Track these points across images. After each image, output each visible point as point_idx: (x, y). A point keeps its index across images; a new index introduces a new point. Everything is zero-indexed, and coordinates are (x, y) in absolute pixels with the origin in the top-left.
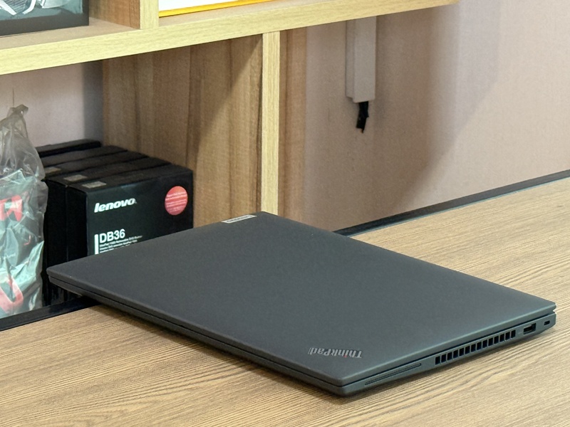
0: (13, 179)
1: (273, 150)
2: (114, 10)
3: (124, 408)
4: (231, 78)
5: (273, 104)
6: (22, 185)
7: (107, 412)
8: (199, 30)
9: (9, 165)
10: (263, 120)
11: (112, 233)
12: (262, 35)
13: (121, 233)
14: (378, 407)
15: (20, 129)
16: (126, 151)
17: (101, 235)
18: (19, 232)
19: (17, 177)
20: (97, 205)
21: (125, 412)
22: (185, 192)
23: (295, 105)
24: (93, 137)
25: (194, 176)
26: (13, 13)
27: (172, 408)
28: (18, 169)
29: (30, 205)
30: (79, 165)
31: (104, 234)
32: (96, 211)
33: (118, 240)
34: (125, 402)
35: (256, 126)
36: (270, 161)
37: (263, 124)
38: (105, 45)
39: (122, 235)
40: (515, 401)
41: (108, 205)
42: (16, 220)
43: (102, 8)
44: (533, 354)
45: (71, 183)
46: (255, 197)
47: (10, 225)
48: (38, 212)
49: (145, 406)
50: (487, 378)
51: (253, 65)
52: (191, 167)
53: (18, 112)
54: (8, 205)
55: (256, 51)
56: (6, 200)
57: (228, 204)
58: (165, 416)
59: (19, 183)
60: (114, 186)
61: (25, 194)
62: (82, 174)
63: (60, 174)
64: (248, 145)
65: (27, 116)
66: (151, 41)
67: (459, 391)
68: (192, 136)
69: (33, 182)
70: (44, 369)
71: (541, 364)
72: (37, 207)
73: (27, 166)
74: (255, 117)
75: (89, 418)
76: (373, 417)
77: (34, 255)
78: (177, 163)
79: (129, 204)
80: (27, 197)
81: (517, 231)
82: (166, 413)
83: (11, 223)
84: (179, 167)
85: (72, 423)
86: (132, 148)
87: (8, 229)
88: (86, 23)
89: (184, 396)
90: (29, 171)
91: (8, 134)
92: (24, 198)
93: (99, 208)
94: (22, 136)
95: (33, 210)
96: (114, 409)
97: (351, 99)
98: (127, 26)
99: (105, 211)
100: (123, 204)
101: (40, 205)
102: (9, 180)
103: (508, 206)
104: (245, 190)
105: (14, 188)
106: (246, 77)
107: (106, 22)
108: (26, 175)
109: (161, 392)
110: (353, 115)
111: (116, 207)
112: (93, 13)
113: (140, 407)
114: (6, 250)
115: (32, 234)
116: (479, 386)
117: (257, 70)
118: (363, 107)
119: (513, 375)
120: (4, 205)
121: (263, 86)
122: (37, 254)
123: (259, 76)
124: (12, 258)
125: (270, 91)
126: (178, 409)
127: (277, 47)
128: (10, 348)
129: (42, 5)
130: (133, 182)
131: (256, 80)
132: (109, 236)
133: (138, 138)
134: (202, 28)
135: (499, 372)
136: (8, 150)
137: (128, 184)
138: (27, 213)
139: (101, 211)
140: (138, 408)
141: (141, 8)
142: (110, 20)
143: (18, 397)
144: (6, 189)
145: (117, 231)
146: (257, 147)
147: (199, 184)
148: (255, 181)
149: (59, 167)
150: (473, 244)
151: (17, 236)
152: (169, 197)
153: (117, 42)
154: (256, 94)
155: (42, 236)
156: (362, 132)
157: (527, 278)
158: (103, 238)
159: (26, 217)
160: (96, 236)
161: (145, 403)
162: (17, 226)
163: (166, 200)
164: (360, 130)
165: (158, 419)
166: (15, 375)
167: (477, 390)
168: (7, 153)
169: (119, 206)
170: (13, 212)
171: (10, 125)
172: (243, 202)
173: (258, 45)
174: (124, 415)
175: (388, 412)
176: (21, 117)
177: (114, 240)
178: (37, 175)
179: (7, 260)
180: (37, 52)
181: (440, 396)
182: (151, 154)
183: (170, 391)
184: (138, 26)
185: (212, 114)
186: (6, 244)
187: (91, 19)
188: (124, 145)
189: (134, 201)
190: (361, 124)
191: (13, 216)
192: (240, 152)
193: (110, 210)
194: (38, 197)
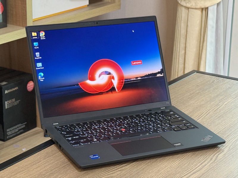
13: (14, 100)
20: (6, 91)
22: (33, 83)
31: (8, 101)
32: (6, 93)
79: (16, 89)
88: (6, 26)
98: (21, 26)
100: (14, 89)
107: (12, 25)
132: (10, 101)
145: (12, 99)
152: (28, 85)
160: (6, 102)
163: (27, 86)
177: (12, 103)
187: (8, 25)
189: (17, 88)
193: (10, 92)
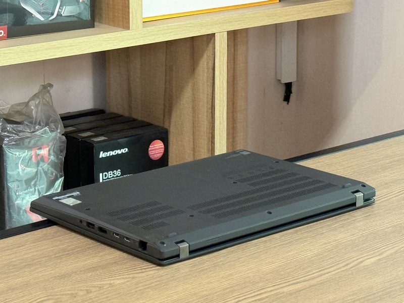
0: (42, 134)
1: (223, 114)
2: (112, 17)
3: (112, 282)
4: (194, 64)
5: (223, 82)
6: (49, 138)
7: (101, 284)
8: (170, 31)
9: (40, 124)
10: (216, 93)
11: (112, 172)
12: (215, 34)
13: (118, 173)
14: (286, 281)
15: (48, 100)
16: (122, 116)
17: (104, 174)
18: (46, 170)
19: (45, 132)
20: (102, 152)
21: (113, 284)
22: (162, 144)
23: (240, 84)
24: (99, 107)
25: (169, 133)
26: (42, 19)
27: (145, 282)
28: (45, 127)
29: (54, 151)
30: (89, 126)
31: (106, 173)
32: (100, 157)
33: (116, 177)
34: (113, 278)
35: (211, 97)
36: (221, 122)
37: (216, 96)
38: (106, 41)
39: (119, 174)
40: (381, 277)
41: (109, 153)
42: (45, 162)
43: (104, 16)
44: (394, 246)
45: (84, 138)
46: (211, 147)
47: (40, 165)
48: (60, 157)
49: (126, 280)
50: (362, 262)
51: (208, 54)
52: (166, 126)
53: (46, 88)
54: (39, 152)
55: (211, 45)
56: (38, 148)
57: (192, 152)
58: (140, 287)
59: (46, 136)
60: (113, 140)
61: (51, 144)
62: (92, 132)
63: (76, 132)
64: (206, 110)
65: (53, 91)
66: (137, 38)
67: (343, 271)
68: (167, 105)
69: (56, 136)
70: (58, 256)
71: (400, 252)
72: (59, 153)
73: (52, 125)
74: (210, 91)
75: (88, 288)
76: (283, 287)
77: (57, 187)
78: (157, 124)
79: (124, 152)
80: (52, 146)
81: (387, 165)
82: (140, 285)
83: (41, 164)
84: (159, 127)
85: (76, 292)
86: (126, 114)
87: (39, 168)
88: (93, 26)
89: (154, 274)
90: (53, 129)
91: (39, 103)
92: (50, 147)
93: (102, 155)
94: (49, 105)
95: (57, 156)
96: (105, 283)
97: (279, 81)
98: (121, 28)
99: (107, 157)
100: (119, 152)
101: (61, 151)
102: (39, 134)
103: (382, 149)
104: (203, 142)
105: (42, 140)
106: (203, 64)
107: (107, 26)
108: (52, 131)
109: (138, 272)
110: (281, 92)
111: (114, 154)
112: (97, 20)
113: (123, 281)
114: (38, 183)
115: (56, 172)
116: (356, 267)
117: (212, 59)
118: (288, 86)
119: (380, 260)
120: (36, 152)
121: (216, 70)
122: (59, 186)
123: (213, 62)
124: (42, 188)
125: (220, 73)
126: (149, 282)
127: (225, 43)
128: (35, 243)
129: (62, 13)
130: (126, 137)
131: (211, 65)
132: (110, 174)
133: (130, 107)
134: (172, 29)
135: (371, 258)
136: (39, 114)
137: (123, 138)
138: (52, 157)
139: (104, 156)
140: (122, 282)
141: (131, 16)
142: (109, 24)
143: (40, 275)
144: (38, 140)
145: (115, 171)
146: (212, 112)
147: (172, 139)
148: (210, 135)
149: (75, 127)
150: (356, 174)
151: (46, 173)
152: (151, 147)
153: (113, 39)
154: (211, 75)
155: (63, 173)
156: (288, 104)
157: (393, 196)
158: (106, 175)
159: (52, 160)
160: (101, 174)
161: (126, 278)
162: (45, 166)
163: (149, 149)
164: (286, 102)
165: (135, 289)
166: (39, 260)
167: (355, 270)
168: (38, 116)
169: (116, 153)
170: (43, 156)
171: (40, 97)
172: (202, 150)
173: (212, 41)
174: (112, 286)
175: (292, 284)
176: (49, 91)
177: (113, 177)
178: (59, 131)
179: (38, 189)
180: (59, 46)
181: (329, 274)
182: (140, 118)
183: (144, 270)
184: (128, 28)
185: (181, 89)
186: (37, 179)
187: (95, 23)
188: (121, 112)
189: (127, 149)
190: (287, 98)
191: (42, 159)
192: (200, 116)
193: (110, 156)
194: (60, 146)
